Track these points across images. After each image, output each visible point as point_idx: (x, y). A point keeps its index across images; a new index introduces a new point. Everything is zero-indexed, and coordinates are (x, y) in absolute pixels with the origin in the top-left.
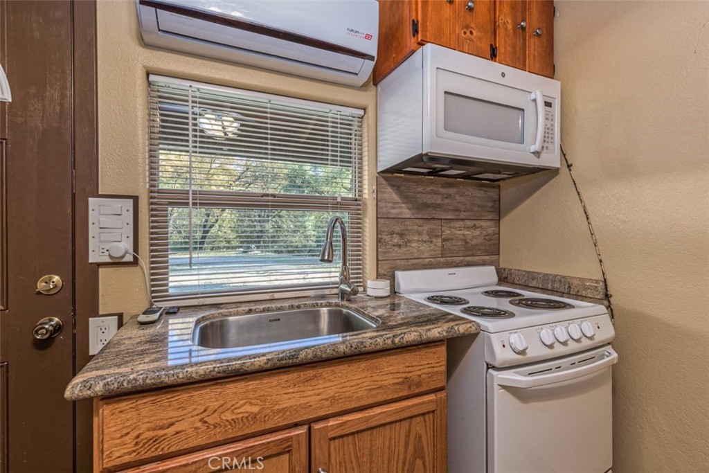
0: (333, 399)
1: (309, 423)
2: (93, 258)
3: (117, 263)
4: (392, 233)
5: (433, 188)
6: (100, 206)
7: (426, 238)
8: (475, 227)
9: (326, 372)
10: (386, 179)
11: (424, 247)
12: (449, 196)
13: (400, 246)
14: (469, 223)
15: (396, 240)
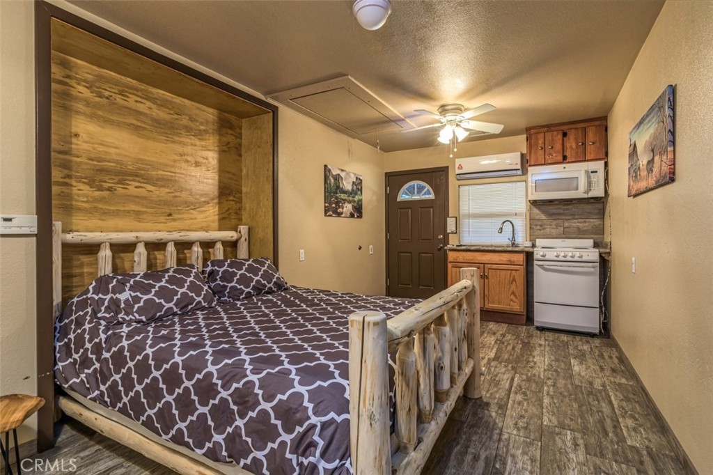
0: (489, 260)
1: (484, 264)
2: (448, 232)
3: (452, 233)
4: (537, 225)
5: (559, 206)
6: (456, 218)
7: (554, 227)
8: (585, 222)
9: (488, 254)
10: (534, 205)
11: (553, 231)
12: (567, 209)
13: (540, 230)
14: (581, 220)
15: (538, 227)
